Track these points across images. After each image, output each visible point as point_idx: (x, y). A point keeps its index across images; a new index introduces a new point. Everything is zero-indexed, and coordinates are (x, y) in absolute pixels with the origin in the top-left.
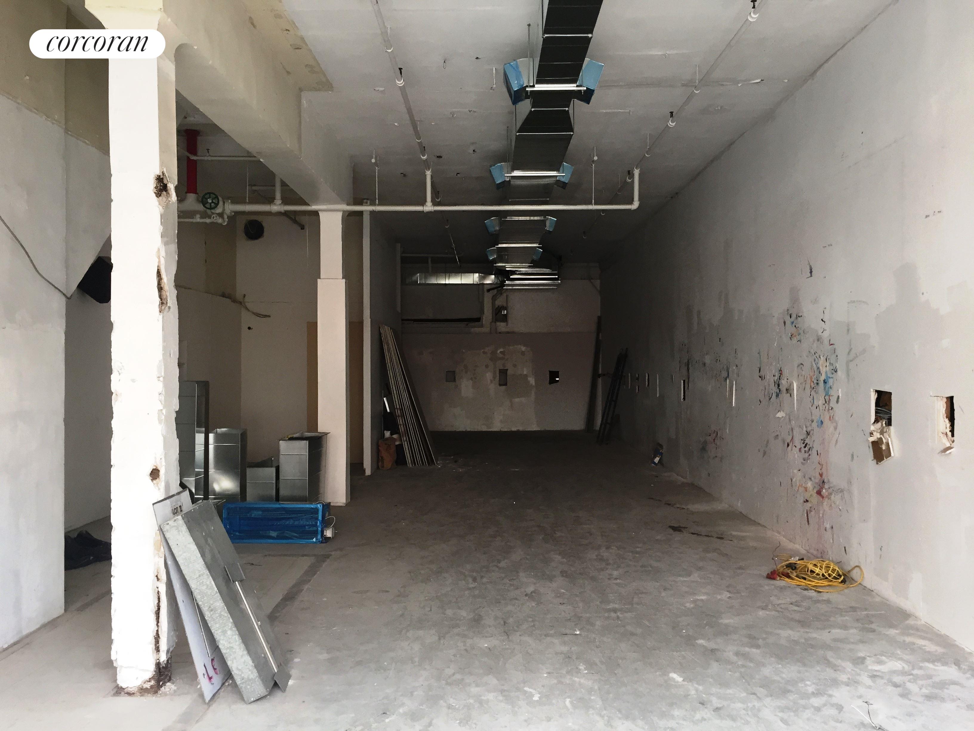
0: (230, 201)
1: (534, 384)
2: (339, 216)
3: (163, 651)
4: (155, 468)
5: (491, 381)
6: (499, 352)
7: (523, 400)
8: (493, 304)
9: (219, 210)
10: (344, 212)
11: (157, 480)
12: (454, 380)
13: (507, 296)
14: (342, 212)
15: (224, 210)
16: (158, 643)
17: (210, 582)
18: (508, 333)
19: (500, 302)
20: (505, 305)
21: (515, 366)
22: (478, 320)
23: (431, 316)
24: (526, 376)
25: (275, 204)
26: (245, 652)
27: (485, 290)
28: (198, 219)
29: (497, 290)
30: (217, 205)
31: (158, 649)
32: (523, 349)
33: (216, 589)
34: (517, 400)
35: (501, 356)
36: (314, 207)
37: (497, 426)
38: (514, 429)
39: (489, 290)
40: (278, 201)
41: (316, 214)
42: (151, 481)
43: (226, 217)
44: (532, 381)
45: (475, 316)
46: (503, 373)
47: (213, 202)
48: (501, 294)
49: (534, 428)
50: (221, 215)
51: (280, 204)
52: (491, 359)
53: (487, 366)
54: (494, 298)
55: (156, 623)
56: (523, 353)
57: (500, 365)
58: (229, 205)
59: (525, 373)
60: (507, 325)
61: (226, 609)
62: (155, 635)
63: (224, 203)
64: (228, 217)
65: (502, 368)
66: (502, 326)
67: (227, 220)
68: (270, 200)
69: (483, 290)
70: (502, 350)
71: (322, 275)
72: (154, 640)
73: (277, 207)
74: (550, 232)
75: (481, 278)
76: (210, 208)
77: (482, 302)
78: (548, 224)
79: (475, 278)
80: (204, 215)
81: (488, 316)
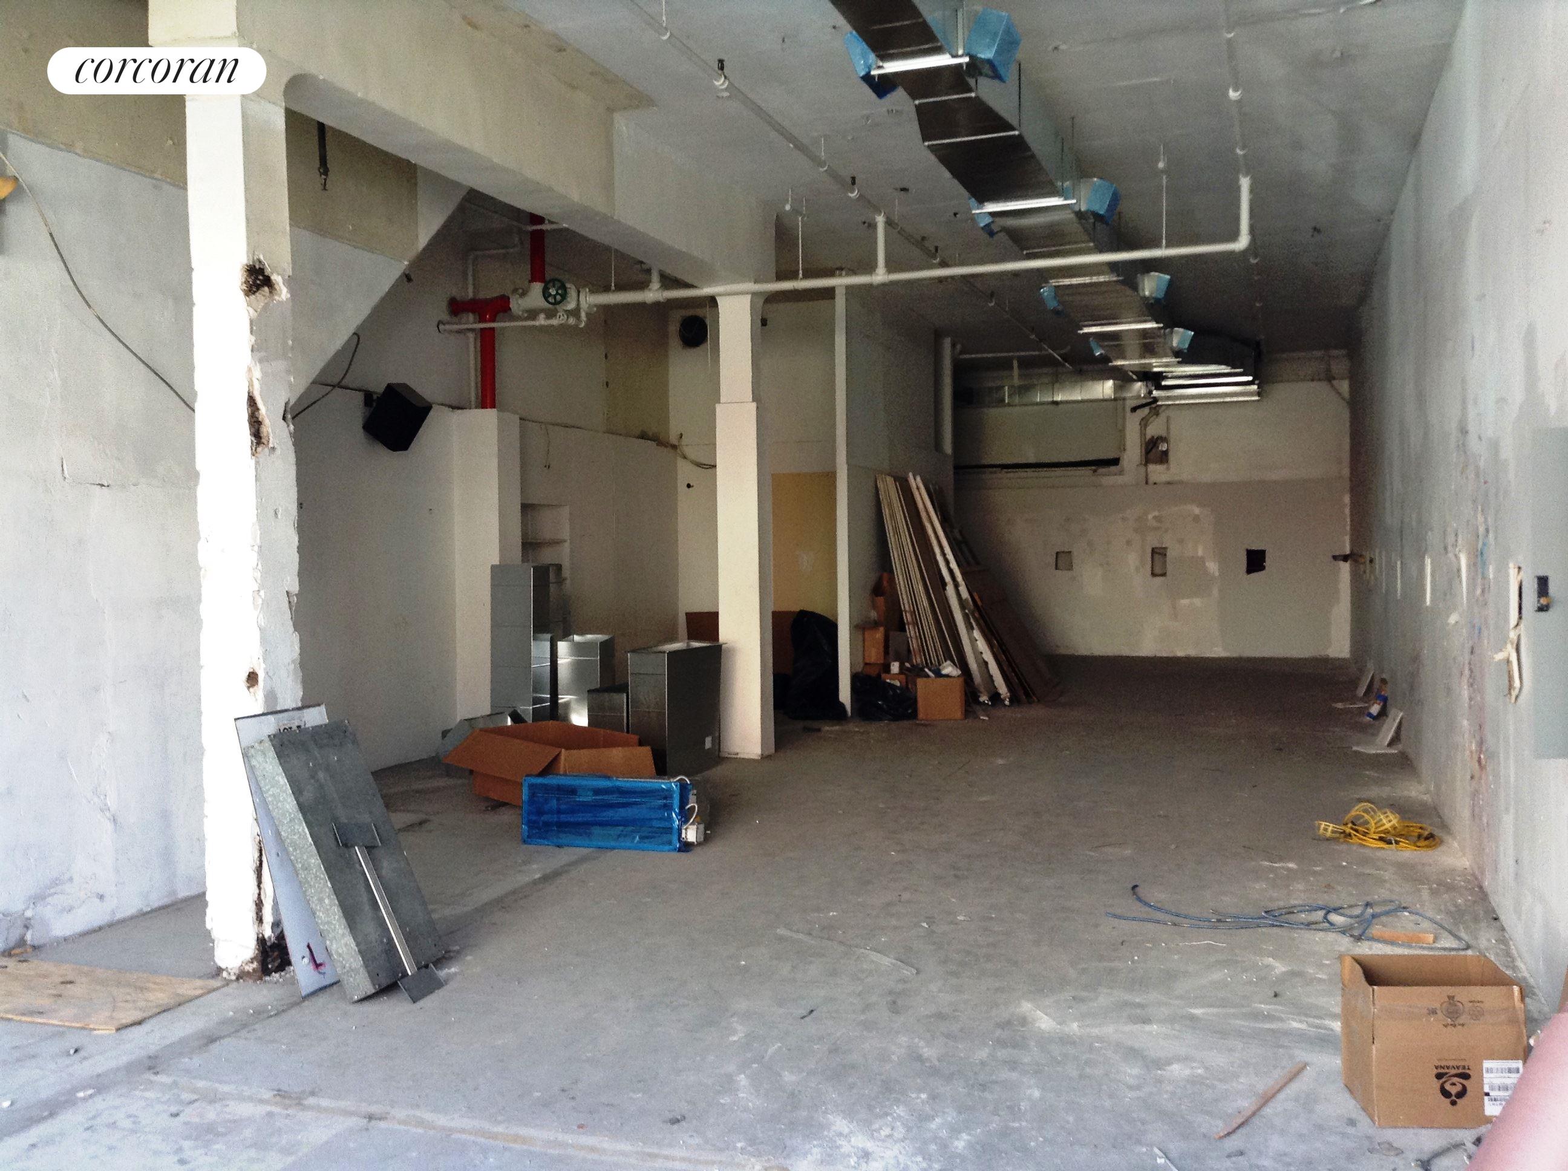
0: (587, 290)
1: (1217, 574)
2: (747, 300)
3: (267, 923)
4: (252, 670)
5: (1137, 569)
6: (1150, 517)
7: (1197, 602)
8: (1143, 434)
9: (571, 305)
10: (754, 294)
11: (256, 687)
12: (1070, 567)
13: (1168, 419)
14: (749, 297)
15: (578, 304)
16: (261, 911)
17: (303, 830)
18: (1169, 483)
19: (1153, 430)
20: (1164, 435)
21: (1181, 541)
22: (1115, 462)
23: (1032, 460)
24: (1202, 560)
25: (650, 290)
26: (347, 931)
27: (1128, 409)
28: (542, 320)
29: (1150, 409)
30: (564, 297)
31: (260, 919)
32: (1197, 511)
33: (310, 839)
34: (1185, 602)
35: (1155, 524)
36: (707, 291)
37: (1148, 646)
38: (1180, 653)
39: (1134, 409)
40: (655, 284)
41: (712, 301)
42: (246, 689)
43: (583, 315)
44: (1213, 567)
45: (1111, 455)
46: (1158, 553)
47: (557, 293)
48: (1157, 414)
49: (1218, 651)
50: (575, 313)
51: (656, 290)
52: (1136, 530)
53: (1129, 543)
54: (1144, 423)
55: (256, 884)
56: (1196, 519)
57: (1152, 541)
58: (586, 297)
59: (1200, 553)
60: (1168, 469)
61: (323, 869)
62: (256, 899)
63: (579, 292)
64: (587, 314)
65: (1157, 545)
66: (1157, 472)
67: (585, 319)
68: (643, 286)
69: (1124, 409)
70: (1156, 513)
71: (722, 400)
72: (254, 906)
73: (653, 294)
74: (1157, 300)
75: (1117, 388)
76: (556, 303)
77: (1122, 431)
78: (1152, 285)
79: (1106, 388)
80: (550, 314)
81: (1132, 454)
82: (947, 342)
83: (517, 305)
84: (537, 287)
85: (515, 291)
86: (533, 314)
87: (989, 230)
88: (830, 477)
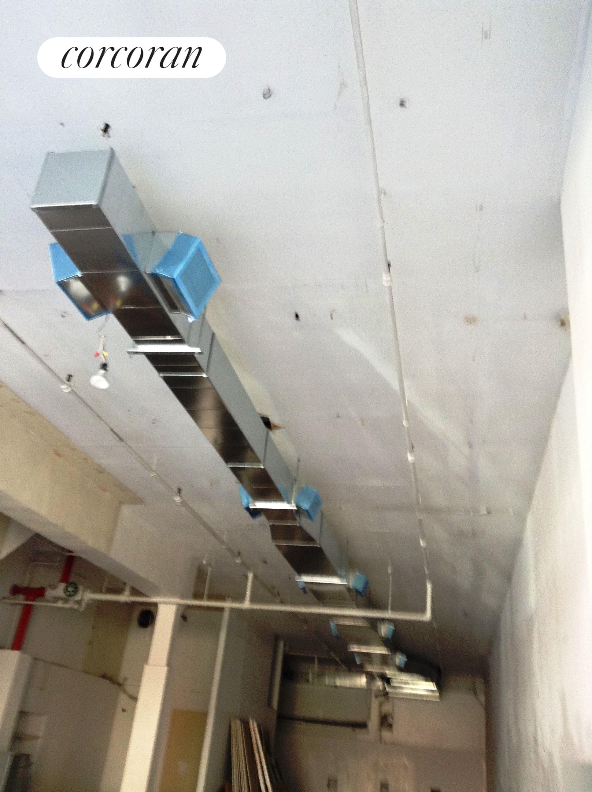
0: (90, 591)
2: (174, 608)
8: (380, 711)
9: (78, 597)
12: (335, 788)
13: (394, 705)
14: (176, 606)
15: (82, 598)
18: (393, 743)
19: (385, 710)
20: (391, 713)
21: (397, 780)
22: (365, 725)
25: (124, 595)
27: (373, 696)
28: (60, 604)
29: (384, 698)
30: (75, 593)
32: (406, 761)
35: (384, 768)
36: (154, 599)
39: (376, 697)
40: (127, 592)
43: (84, 604)
45: (363, 721)
46: (384, 786)
47: (72, 590)
48: (388, 702)
50: (79, 602)
51: (127, 595)
52: (373, 769)
53: (369, 777)
54: (381, 705)
56: (406, 766)
57: (382, 778)
58: (88, 594)
60: (392, 734)
63: (85, 591)
65: (384, 781)
69: (371, 695)
70: (384, 761)
71: (149, 662)
73: (125, 597)
74: (388, 639)
75: (368, 683)
76: (70, 596)
77: (369, 708)
78: (385, 630)
79: (362, 681)
80: (66, 601)
81: (374, 722)
82: (281, 644)
83: (50, 593)
84: (63, 585)
85: (50, 586)
86: (56, 599)
87: (304, 589)
88: (205, 715)
